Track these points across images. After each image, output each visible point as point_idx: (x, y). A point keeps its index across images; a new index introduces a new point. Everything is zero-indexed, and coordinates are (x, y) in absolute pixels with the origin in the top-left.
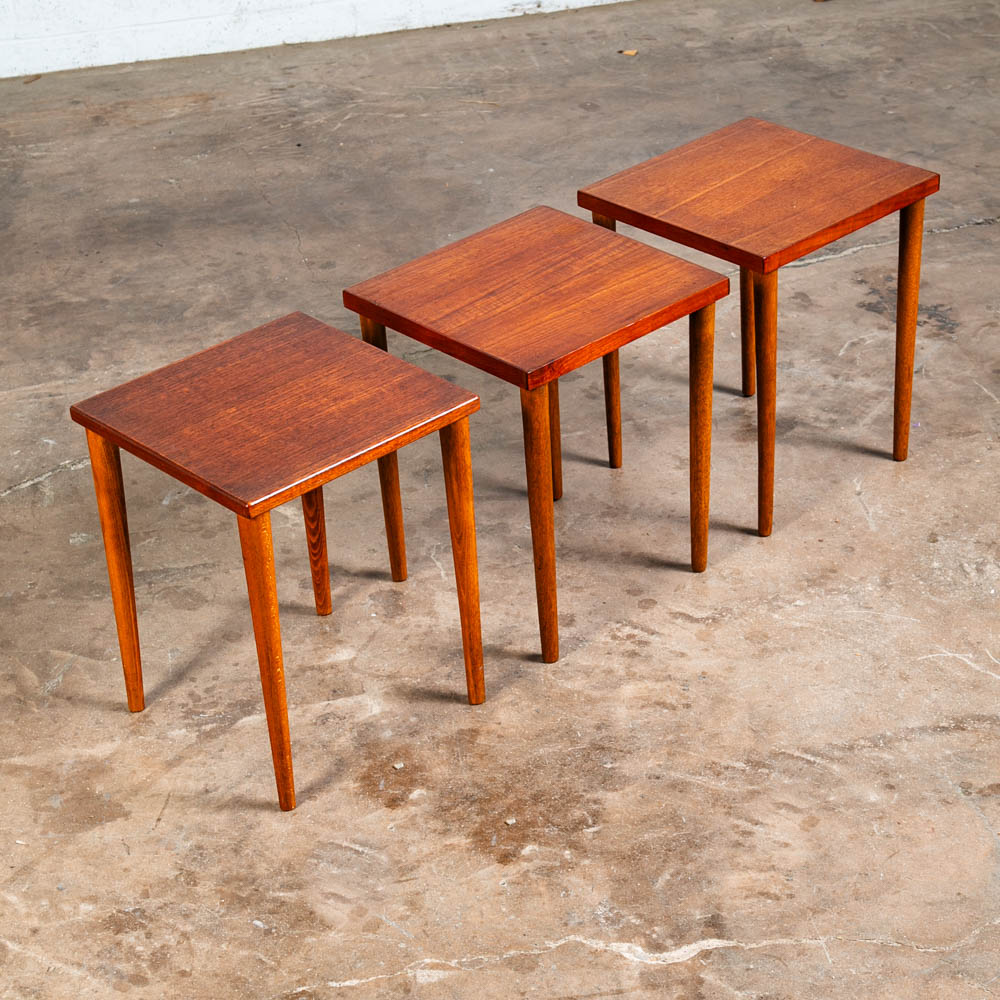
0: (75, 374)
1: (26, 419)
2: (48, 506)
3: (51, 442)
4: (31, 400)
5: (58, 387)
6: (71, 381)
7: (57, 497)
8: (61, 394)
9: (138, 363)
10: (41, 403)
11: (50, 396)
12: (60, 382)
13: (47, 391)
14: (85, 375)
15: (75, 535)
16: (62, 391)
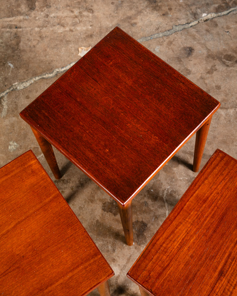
0: (29, 12)
1: (3, 45)
2: (4, 117)
3: (12, 66)
4: (8, 30)
5: (20, 21)
6: (26, 17)
7: (8, 111)
8: (20, 28)
9: (57, 8)
10: (11, 33)
11: (16, 28)
12: (21, 17)
13: (15, 23)
14: (33, 14)
15: (11, 143)
16: (21, 24)
